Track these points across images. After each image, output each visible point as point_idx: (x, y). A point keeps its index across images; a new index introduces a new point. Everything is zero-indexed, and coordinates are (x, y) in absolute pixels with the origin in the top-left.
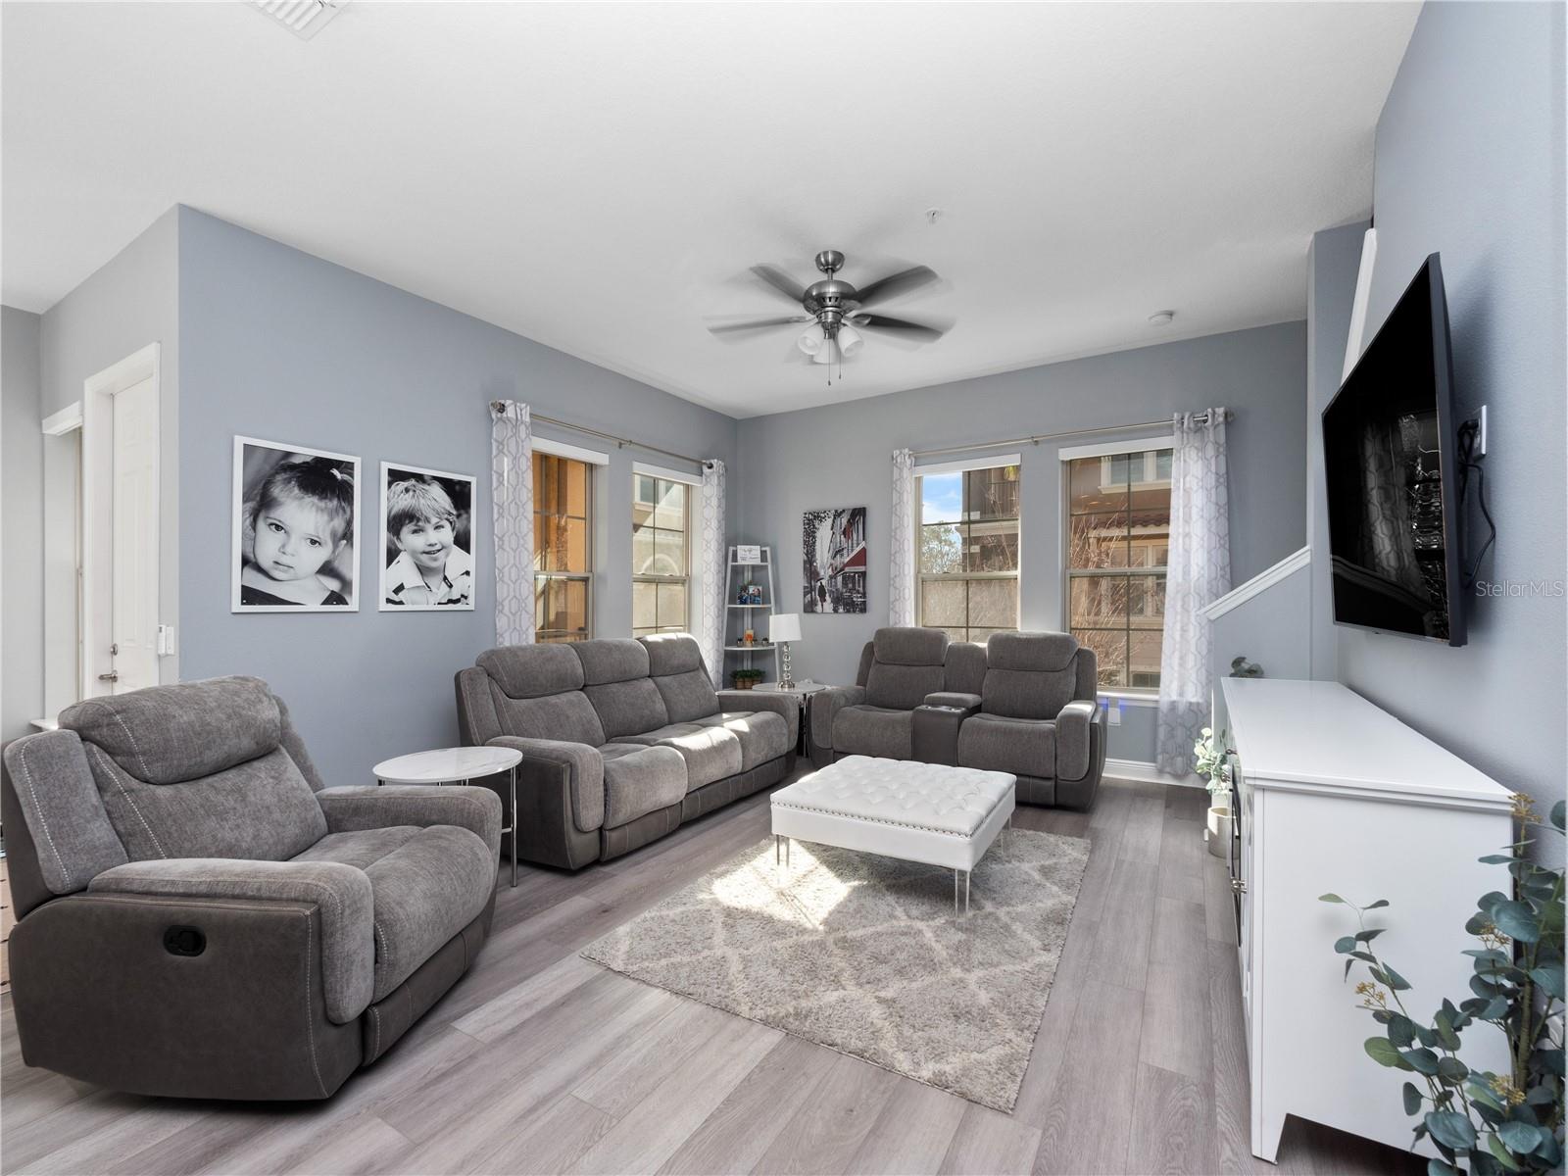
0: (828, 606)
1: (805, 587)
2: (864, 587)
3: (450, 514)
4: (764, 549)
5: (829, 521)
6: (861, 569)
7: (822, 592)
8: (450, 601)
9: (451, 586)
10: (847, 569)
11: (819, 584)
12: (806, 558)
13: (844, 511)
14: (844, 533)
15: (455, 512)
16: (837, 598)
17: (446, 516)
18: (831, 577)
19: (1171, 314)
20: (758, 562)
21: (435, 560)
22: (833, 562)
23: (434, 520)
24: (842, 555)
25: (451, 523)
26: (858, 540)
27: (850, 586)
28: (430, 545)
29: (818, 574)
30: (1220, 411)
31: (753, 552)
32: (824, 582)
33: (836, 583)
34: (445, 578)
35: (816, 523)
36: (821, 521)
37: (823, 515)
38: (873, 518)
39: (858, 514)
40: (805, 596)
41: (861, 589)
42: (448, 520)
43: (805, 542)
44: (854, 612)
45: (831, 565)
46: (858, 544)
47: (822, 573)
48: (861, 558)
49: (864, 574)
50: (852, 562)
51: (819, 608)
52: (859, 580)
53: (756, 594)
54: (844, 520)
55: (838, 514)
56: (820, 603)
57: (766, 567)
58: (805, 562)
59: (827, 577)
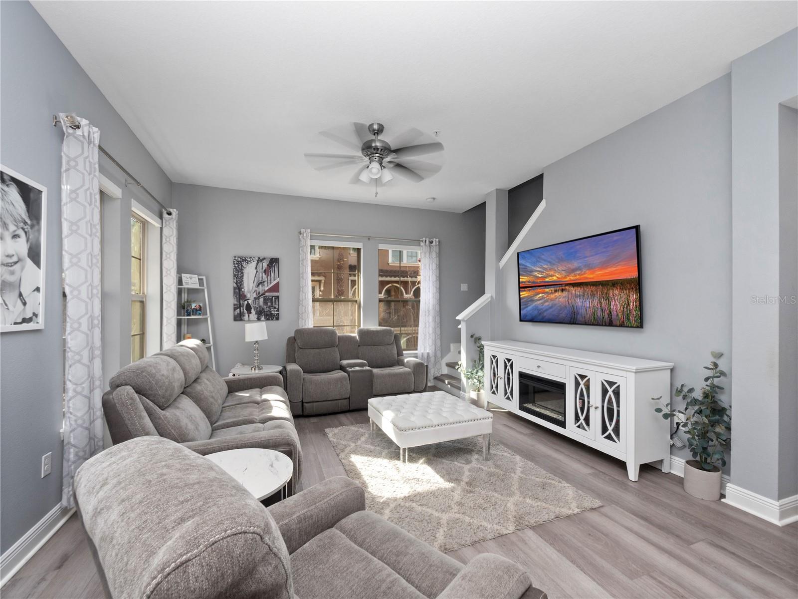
0: (253, 316)
1: (234, 305)
2: (278, 306)
3: (25, 223)
4: (200, 277)
5: (254, 264)
6: (276, 294)
7: (249, 308)
8: (25, 321)
9: (25, 304)
10: (267, 294)
11: (246, 302)
12: (235, 285)
13: (264, 259)
14: (265, 272)
15: (29, 222)
16: (260, 311)
17: (22, 225)
18: (255, 299)
19: (434, 199)
20: (197, 286)
21: (12, 273)
22: (257, 289)
23: (12, 228)
24: (263, 285)
25: (26, 233)
26: (274, 277)
27: (269, 304)
28: (8, 256)
29: (245, 296)
31: (193, 279)
32: (250, 302)
33: (259, 303)
34: (21, 295)
35: (244, 264)
36: (248, 263)
37: (249, 260)
38: (284, 265)
39: (274, 262)
40: (235, 310)
41: (277, 306)
42: (23, 229)
43: (235, 275)
44: (272, 319)
45: (256, 291)
46: (275, 280)
47: (248, 296)
48: (276, 288)
49: (278, 297)
50: (270, 290)
51: (246, 318)
52: (275, 301)
53: (198, 309)
54: (265, 264)
55: (260, 260)
56: (247, 315)
57: (203, 290)
58: (235, 288)
59: (252, 299)
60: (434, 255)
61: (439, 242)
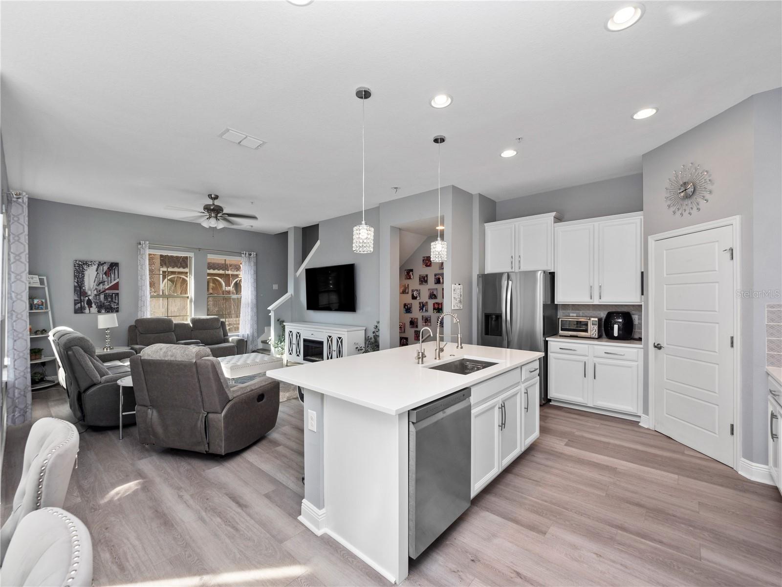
0: (94, 309)
1: (75, 300)
2: (118, 300)
4: (40, 277)
5: (95, 267)
6: (116, 292)
7: (89, 303)
10: (107, 292)
11: (87, 298)
12: (76, 284)
13: (105, 263)
14: (105, 273)
16: (101, 305)
18: (96, 295)
20: (38, 285)
22: (97, 287)
24: (104, 285)
26: (114, 278)
27: (109, 299)
29: (86, 293)
30: (255, 253)
31: (34, 279)
32: (90, 298)
33: (100, 298)
35: (85, 267)
36: (89, 266)
37: (90, 263)
38: (123, 268)
39: (114, 266)
40: (75, 304)
41: (117, 301)
43: (75, 276)
44: (112, 312)
45: (96, 289)
46: (115, 280)
47: (89, 293)
48: (116, 287)
49: (118, 294)
50: (110, 289)
51: (87, 311)
52: (115, 297)
53: (40, 304)
54: (106, 268)
55: (100, 264)
56: (87, 309)
57: (44, 288)
58: (75, 287)
59: (93, 295)
60: (252, 264)
61: (256, 254)
